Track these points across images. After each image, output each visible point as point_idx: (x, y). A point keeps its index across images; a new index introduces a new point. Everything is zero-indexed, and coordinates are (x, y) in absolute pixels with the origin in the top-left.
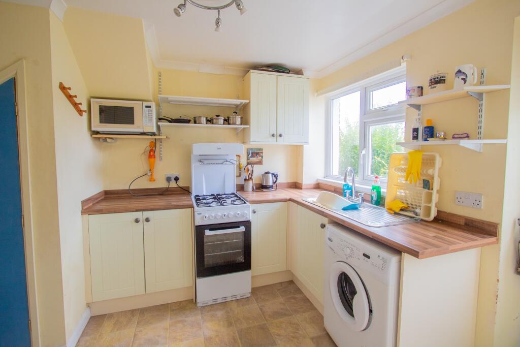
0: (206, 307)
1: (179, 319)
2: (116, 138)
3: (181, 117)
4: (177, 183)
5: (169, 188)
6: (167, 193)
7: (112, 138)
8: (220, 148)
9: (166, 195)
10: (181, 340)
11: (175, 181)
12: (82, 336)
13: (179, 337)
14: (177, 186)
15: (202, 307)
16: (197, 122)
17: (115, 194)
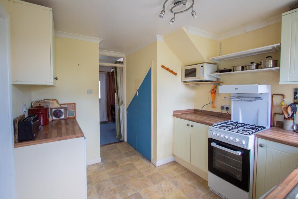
0: (213, 194)
1: (196, 186)
2: (200, 84)
3: (225, 68)
4: (227, 111)
5: (222, 113)
6: (221, 116)
7: (197, 84)
8: (237, 89)
9: (220, 117)
10: (184, 193)
11: (226, 110)
12: (166, 164)
13: (185, 191)
14: (227, 113)
15: (211, 192)
16: (234, 70)
17: (198, 111)
